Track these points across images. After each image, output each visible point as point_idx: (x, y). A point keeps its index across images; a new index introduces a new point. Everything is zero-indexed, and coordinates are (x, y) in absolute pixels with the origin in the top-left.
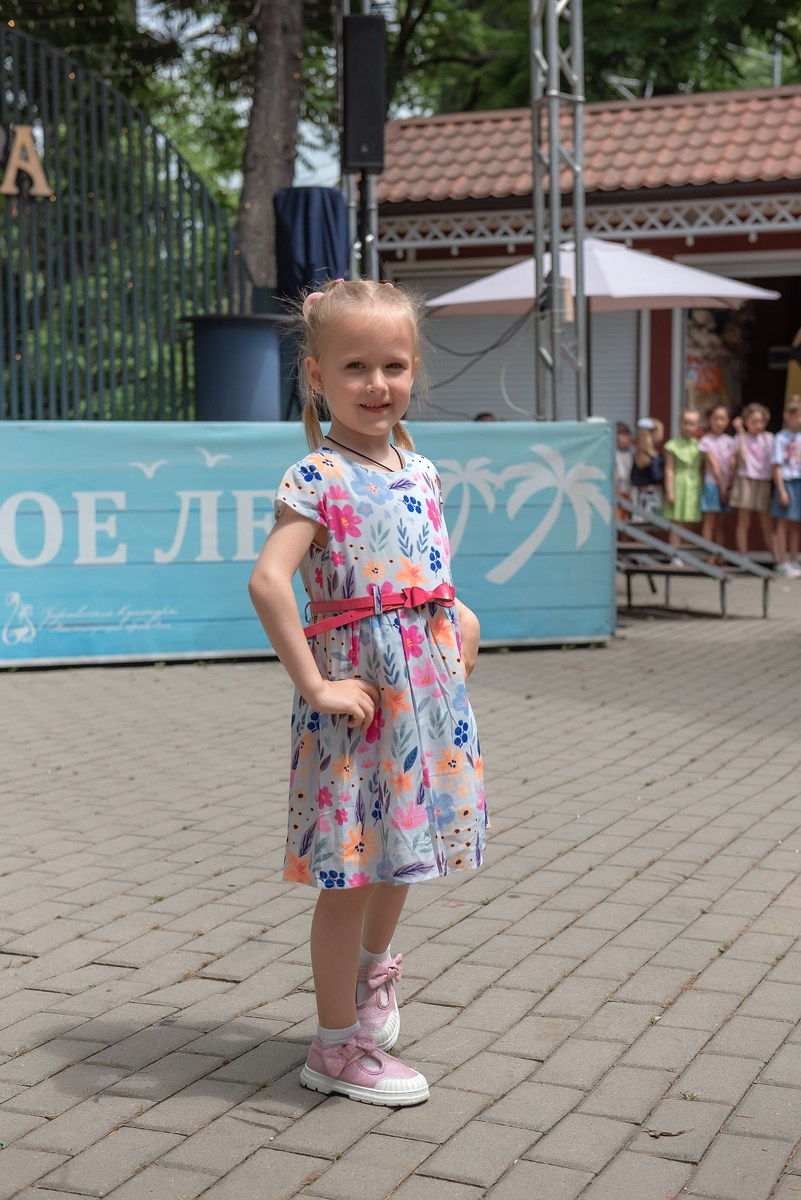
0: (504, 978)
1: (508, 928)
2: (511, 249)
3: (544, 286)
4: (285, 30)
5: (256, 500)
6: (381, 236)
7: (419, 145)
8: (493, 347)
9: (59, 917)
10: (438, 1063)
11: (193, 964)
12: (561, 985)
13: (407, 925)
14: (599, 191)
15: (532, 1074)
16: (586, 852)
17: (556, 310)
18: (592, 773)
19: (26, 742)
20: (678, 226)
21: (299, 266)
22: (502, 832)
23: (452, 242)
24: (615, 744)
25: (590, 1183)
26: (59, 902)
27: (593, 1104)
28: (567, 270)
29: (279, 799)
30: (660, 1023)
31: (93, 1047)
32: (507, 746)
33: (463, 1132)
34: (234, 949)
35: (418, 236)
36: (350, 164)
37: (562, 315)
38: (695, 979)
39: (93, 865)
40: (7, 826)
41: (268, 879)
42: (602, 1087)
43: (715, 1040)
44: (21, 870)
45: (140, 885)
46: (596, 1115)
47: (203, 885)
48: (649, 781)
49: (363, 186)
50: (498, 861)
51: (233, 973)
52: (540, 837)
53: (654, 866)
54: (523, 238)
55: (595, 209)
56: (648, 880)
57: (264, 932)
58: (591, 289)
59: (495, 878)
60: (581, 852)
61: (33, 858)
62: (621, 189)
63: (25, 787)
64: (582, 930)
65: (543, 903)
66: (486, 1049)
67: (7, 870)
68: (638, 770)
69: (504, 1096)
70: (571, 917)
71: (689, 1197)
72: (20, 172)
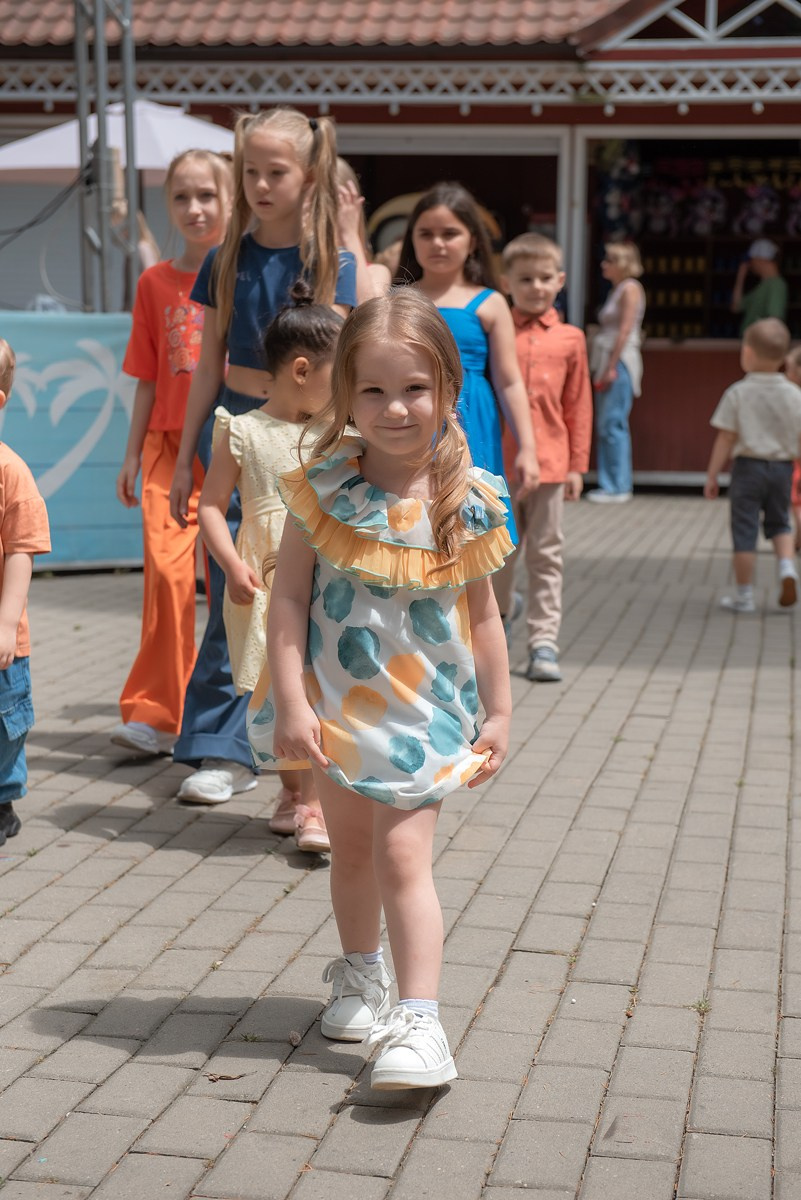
0: (53, 932)
1: (57, 879)
2: (49, 107)
3: (90, 156)
8: (31, 224)
12: (116, 936)
14: (150, 45)
15: (85, 1028)
17: (104, 185)
20: (241, 91)
22: (49, 777)
25: (146, 1130)
27: (149, 1053)
28: (116, 139)
30: (222, 967)
33: (11, 1089)
37: (110, 191)
38: (259, 921)
42: (160, 1035)
43: (278, 981)
46: (154, 1064)
50: (45, 809)
52: (92, 781)
54: (61, 95)
55: (147, 66)
56: (211, 823)
58: (143, 160)
59: (43, 827)
62: (175, 45)
64: (139, 878)
65: (96, 851)
66: (35, 1005)
69: (54, 1051)
70: (128, 864)
71: (248, 1135)
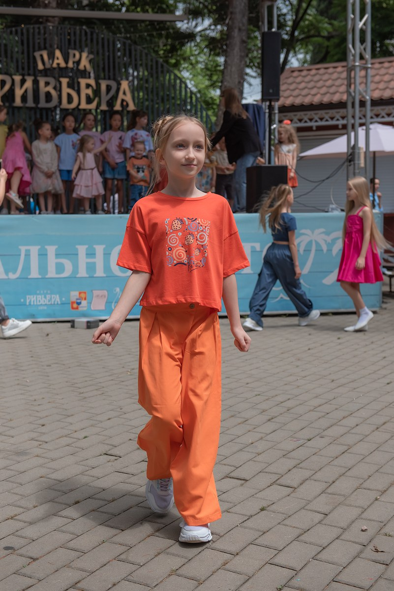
0: (314, 476)
1: (318, 452)
2: (340, 127)
3: (351, 151)
4: (240, 30)
7: (299, 79)
8: (327, 178)
9: (130, 440)
10: (282, 513)
12: (338, 480)
13: (274, 449)
14: (381, 100)
15: (322, 520)
16: (356, 417)
17: (356, 162)
18: (363, 377)
19: (120, 356)
22: (320, 406)
23: (313, 124)
24: (375, 363)
25: (341, 571)
26: (130, 433)
27: (346, 536)
28: (362, 144)
30: (379, 500)
31: (141, 500)
32: (326, 363)
33: (290, 545)
35: (298, 121)
36: (264, 98)
37: (359, 164)
40: (111, 396)
42: (351, 528)
44: (116, 417)
46: (348, 541)
48: (388, 382)
50: (316, 420)
52: (336, 409)
53: (386, 425)
54: (344, 122)
55: (378, 109)
56: (382, 432)
58: (372, 148)
59: (315, 428)
60: (354, 417)
61: (119, 411)
62: (392, 98)
63: (119, 378)
64: (350, 454)
65: (334, 441)
66: (303, 508)
67: (110, 417)
68: (384, 376)
69: (309, 530)
70: (346, 448)
71: (383, 580)
72: (123, 101)
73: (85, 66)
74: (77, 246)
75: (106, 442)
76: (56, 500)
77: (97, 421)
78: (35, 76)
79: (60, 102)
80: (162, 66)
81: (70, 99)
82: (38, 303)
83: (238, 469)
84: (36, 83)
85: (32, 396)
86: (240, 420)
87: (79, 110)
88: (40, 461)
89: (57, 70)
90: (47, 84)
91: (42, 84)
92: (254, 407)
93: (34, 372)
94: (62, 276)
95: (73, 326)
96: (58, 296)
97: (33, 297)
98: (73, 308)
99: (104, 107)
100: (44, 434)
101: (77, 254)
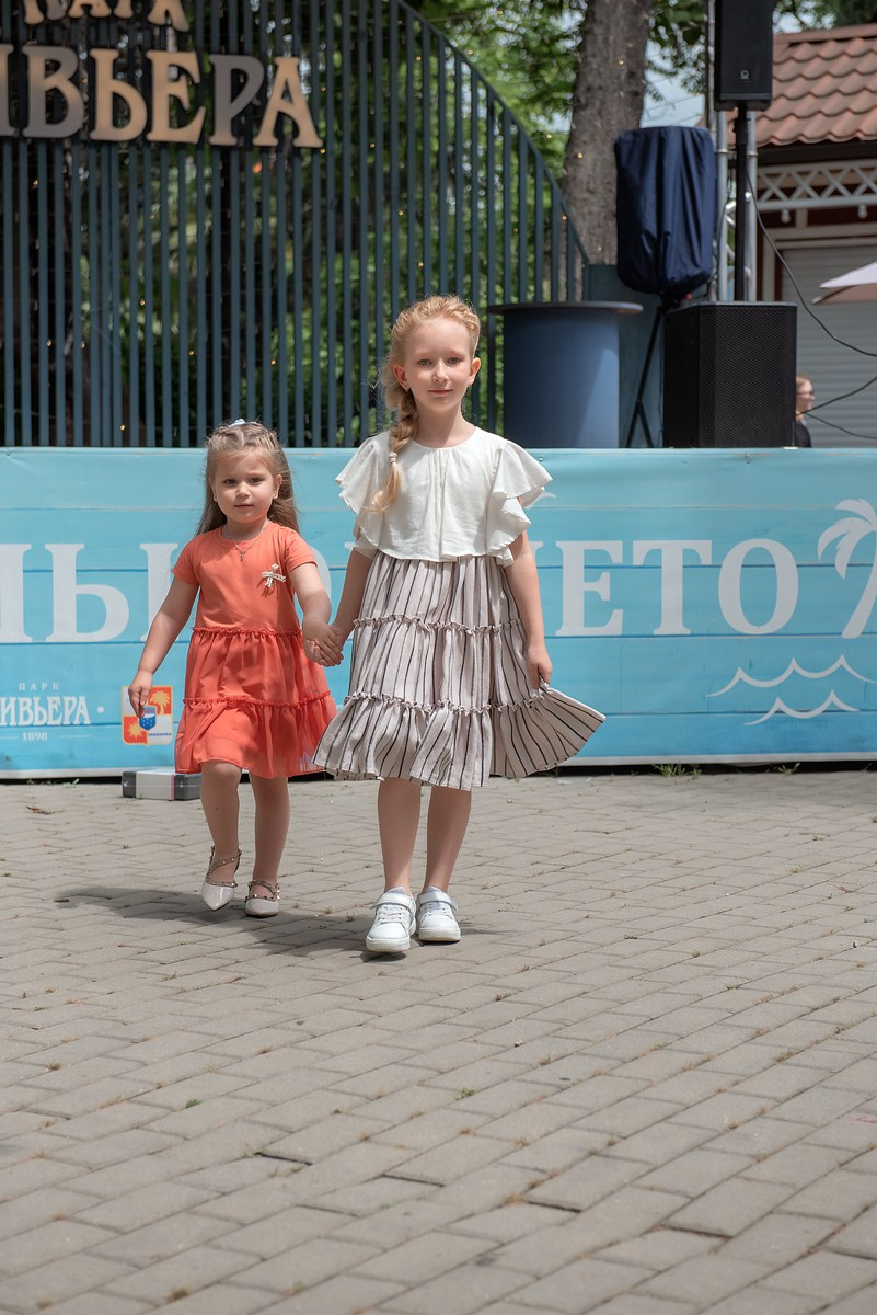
5: (588, 554)
6: (760, 193)
7: (813, 68)
9: (337, 1112)
11: (517, 1183)
13: (808, 1144)
21: (648, 234)
23: (859, 200)
26: (336, 1091)
29: (624, 962)
31: (389, 1289)
34: (571, 1166)
35: (812, 193)
36: (723, 97)
39: (377, 1044)
41: (613, 1072)
44: (285, 1046)
45: (442, 1073)
47: (527, 1077)
49: (740, 126)
51: (572, 1199)
57: (611, 1144)
61: (294, 1030)
63: (285, 935)
67: (267, 1046)
72: (281, 116)
73: (167, 14)
74: (143, 546)
75: (260, 1117)
76: (112, 1287)
77: (224, 1055)
78: (16, 42)
79: (91, 123)
80: (402, 13)
81: (120, 112)
82: (21, 723)
83: (698, 1204)
84: (18, 64)
85: (13, 984)
86: (683, 1060)
87: (148, 143)
88: (53, 1171)
89: (82, 22)
90: (52, 67)
91: (36, 67)
92: (727, 1021)
93: (17, 917)
94: (97, 636)
95: (129, 794)
96: (82, 699)
97: (7, 703)
98: (129, 738)
99: (223, 136)
100: (59, 1091)
101: (147, 571)
